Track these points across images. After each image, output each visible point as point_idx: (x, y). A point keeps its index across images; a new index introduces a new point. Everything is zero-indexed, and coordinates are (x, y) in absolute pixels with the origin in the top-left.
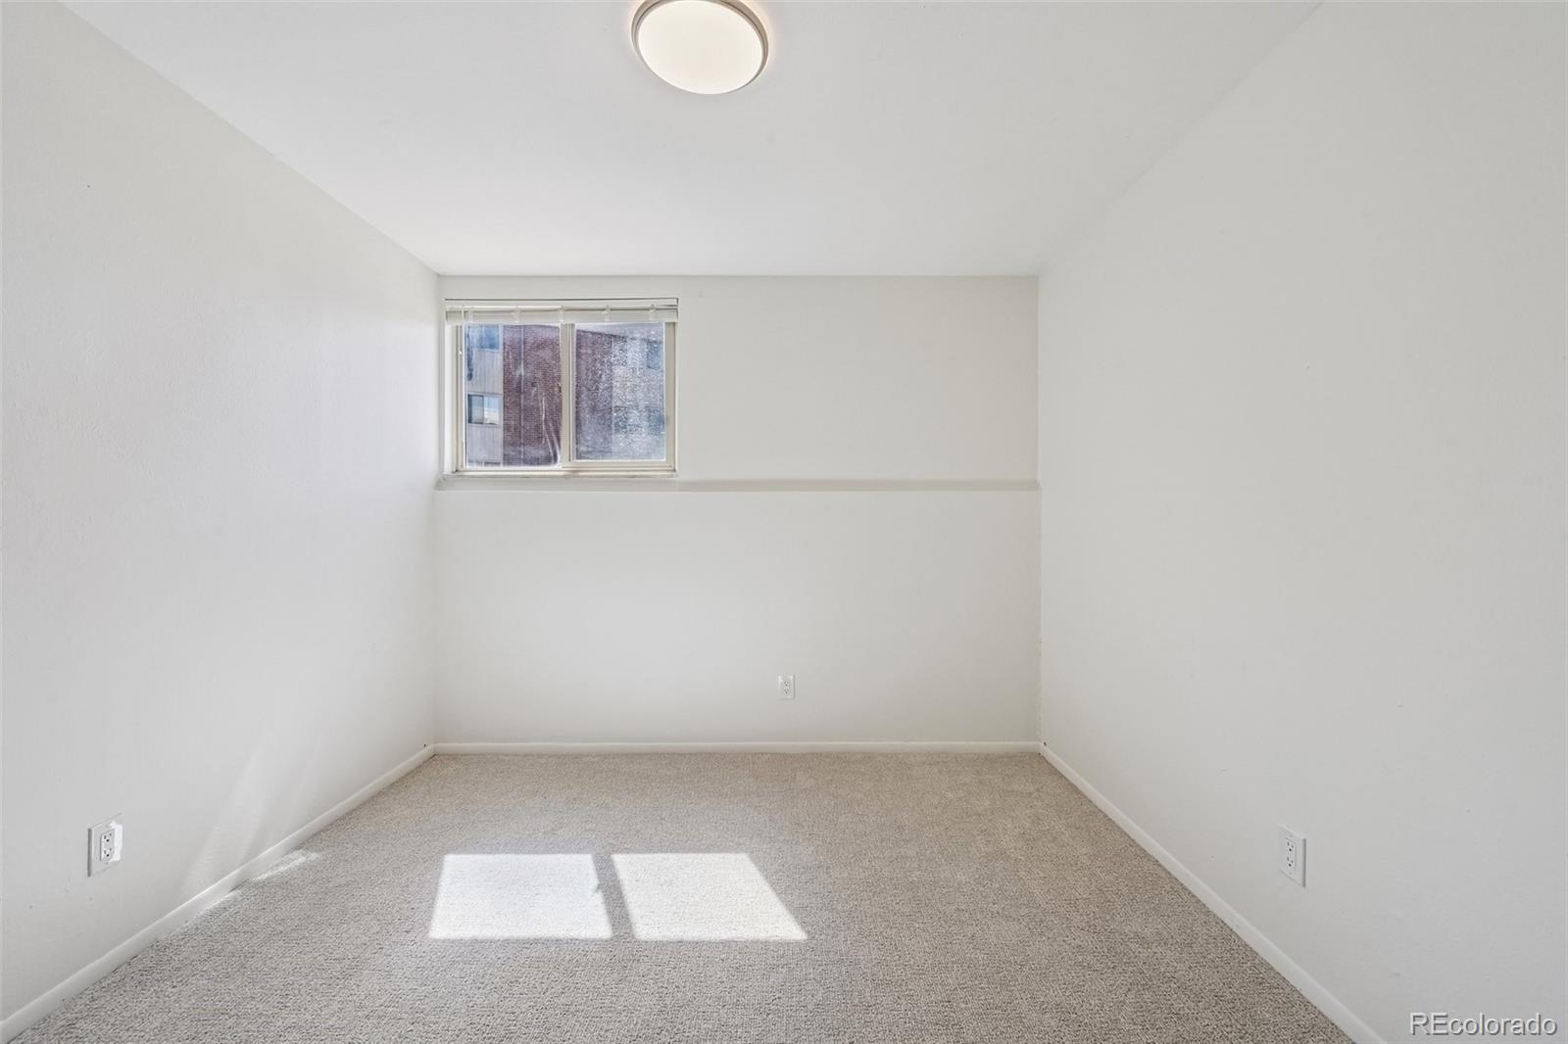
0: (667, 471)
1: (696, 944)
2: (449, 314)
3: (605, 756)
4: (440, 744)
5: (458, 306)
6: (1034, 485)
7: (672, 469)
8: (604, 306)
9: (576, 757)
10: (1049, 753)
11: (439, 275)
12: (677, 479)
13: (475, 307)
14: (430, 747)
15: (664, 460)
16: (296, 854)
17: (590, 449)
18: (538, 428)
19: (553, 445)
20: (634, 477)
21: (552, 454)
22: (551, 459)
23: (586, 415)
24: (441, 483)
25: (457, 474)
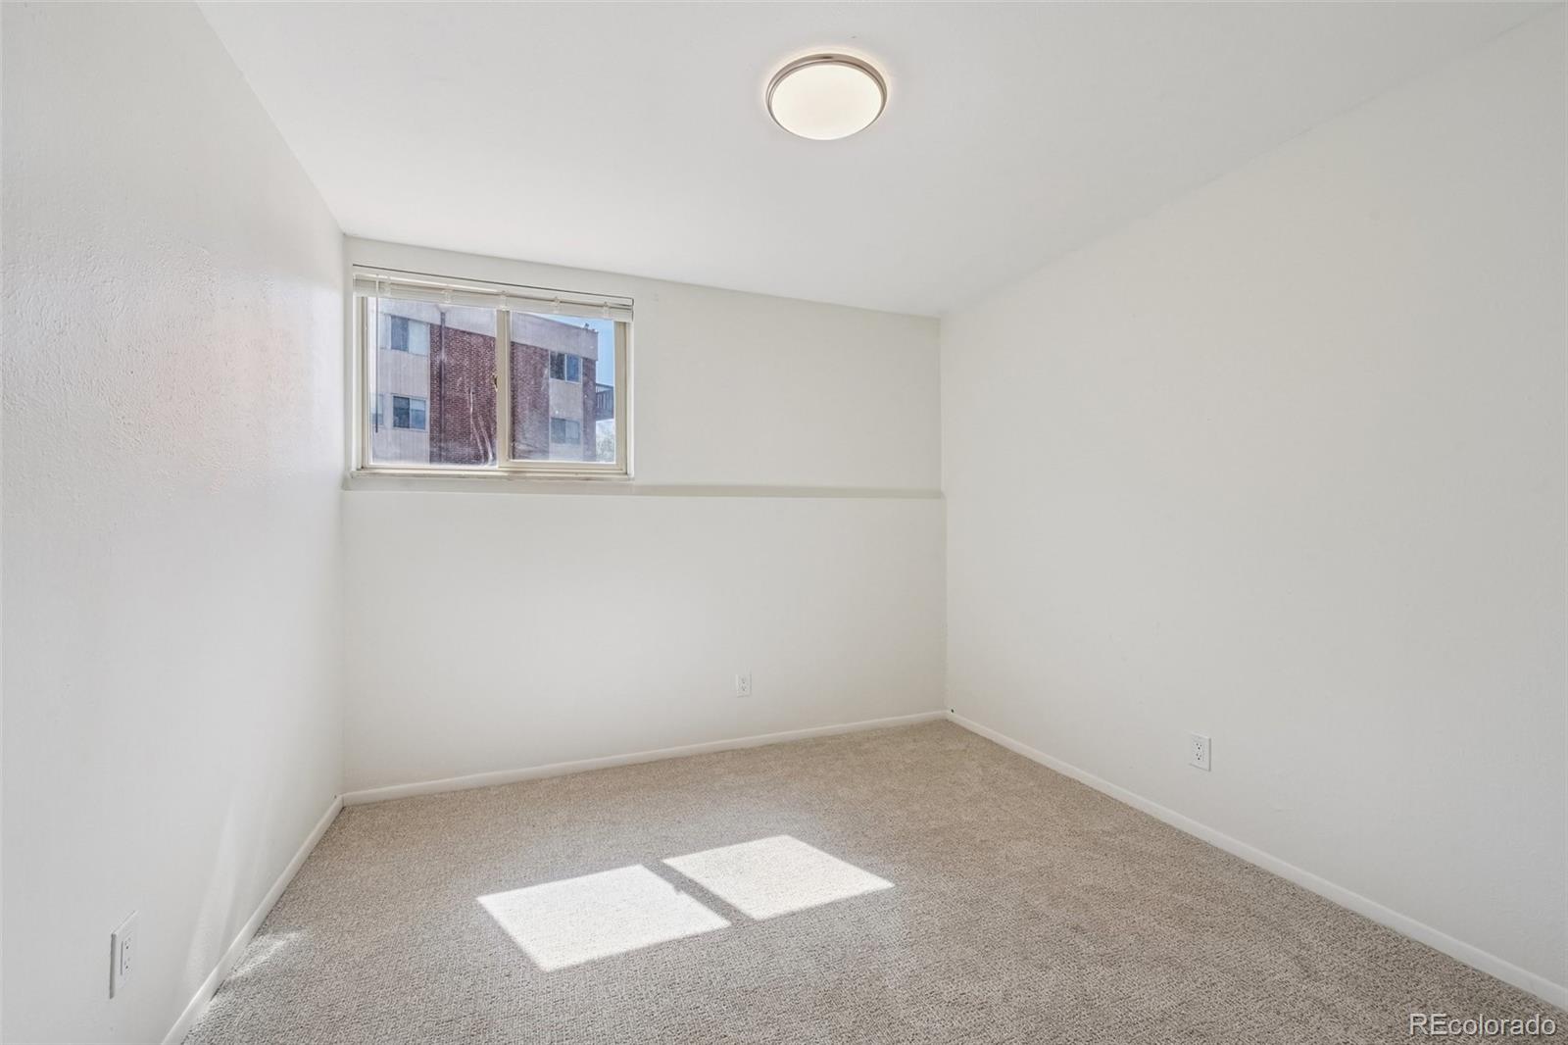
0: (619, 474)
1: (810, 912)
2: (360, 282)
3: (565, 777)
4: (348, 794)
5: (371, 275)
6: (939, 495)
7: (624, 471)
8: (553, 297)
9: (531, 783)
10: (957, 718)
11: (344, 234)
12: (634, 483)
13: (392, 278)
14: (339, 798)
15: (614, 463)
16: (263, 940)
17: (531, 449)
18: (464, 422)
19: (483, 442)
20: (588, 479)
21: (482, 452)
22: (479, 458)
23: (525, 412)
24: (348, 482)
25: (362, 472)
